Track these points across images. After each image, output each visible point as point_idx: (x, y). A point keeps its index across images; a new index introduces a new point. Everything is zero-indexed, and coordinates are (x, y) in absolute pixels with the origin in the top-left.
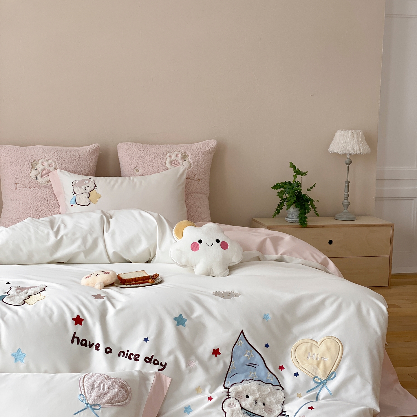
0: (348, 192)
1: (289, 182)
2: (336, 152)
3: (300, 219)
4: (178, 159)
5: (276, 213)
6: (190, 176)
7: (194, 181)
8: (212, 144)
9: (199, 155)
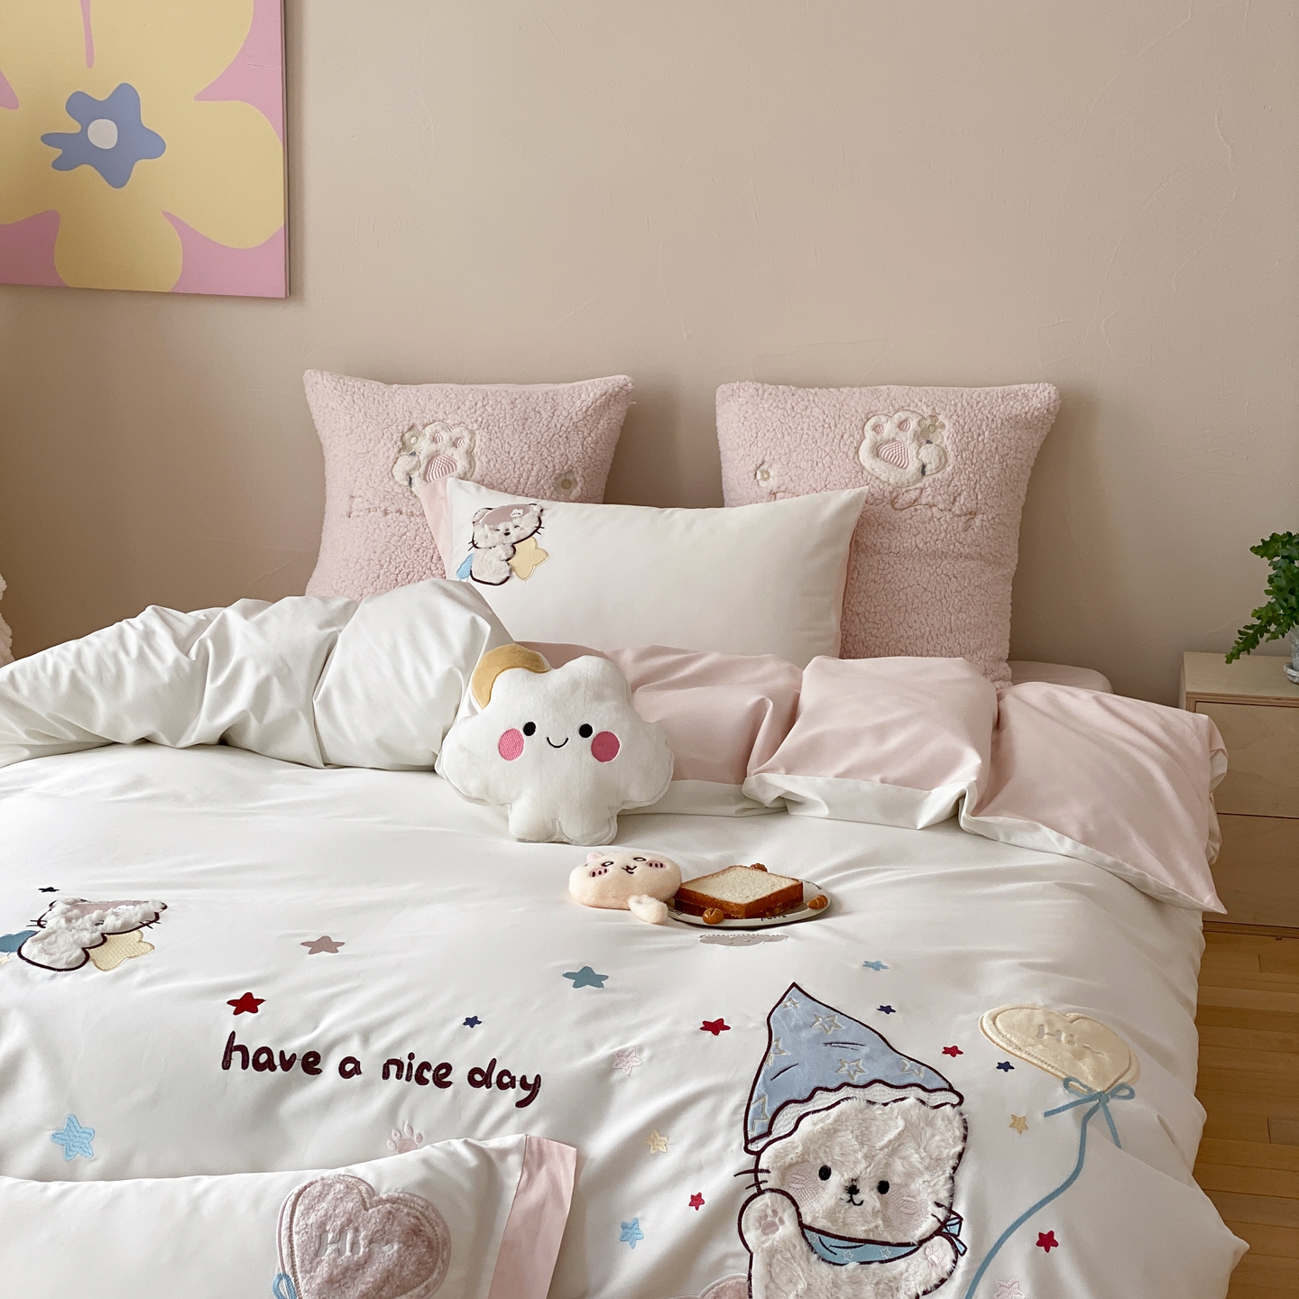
4: (904, 439)
5: (1241, 646)
6: (939, 498)
7: (949, 516)
8: (1040, 396)
9: (984, 427)
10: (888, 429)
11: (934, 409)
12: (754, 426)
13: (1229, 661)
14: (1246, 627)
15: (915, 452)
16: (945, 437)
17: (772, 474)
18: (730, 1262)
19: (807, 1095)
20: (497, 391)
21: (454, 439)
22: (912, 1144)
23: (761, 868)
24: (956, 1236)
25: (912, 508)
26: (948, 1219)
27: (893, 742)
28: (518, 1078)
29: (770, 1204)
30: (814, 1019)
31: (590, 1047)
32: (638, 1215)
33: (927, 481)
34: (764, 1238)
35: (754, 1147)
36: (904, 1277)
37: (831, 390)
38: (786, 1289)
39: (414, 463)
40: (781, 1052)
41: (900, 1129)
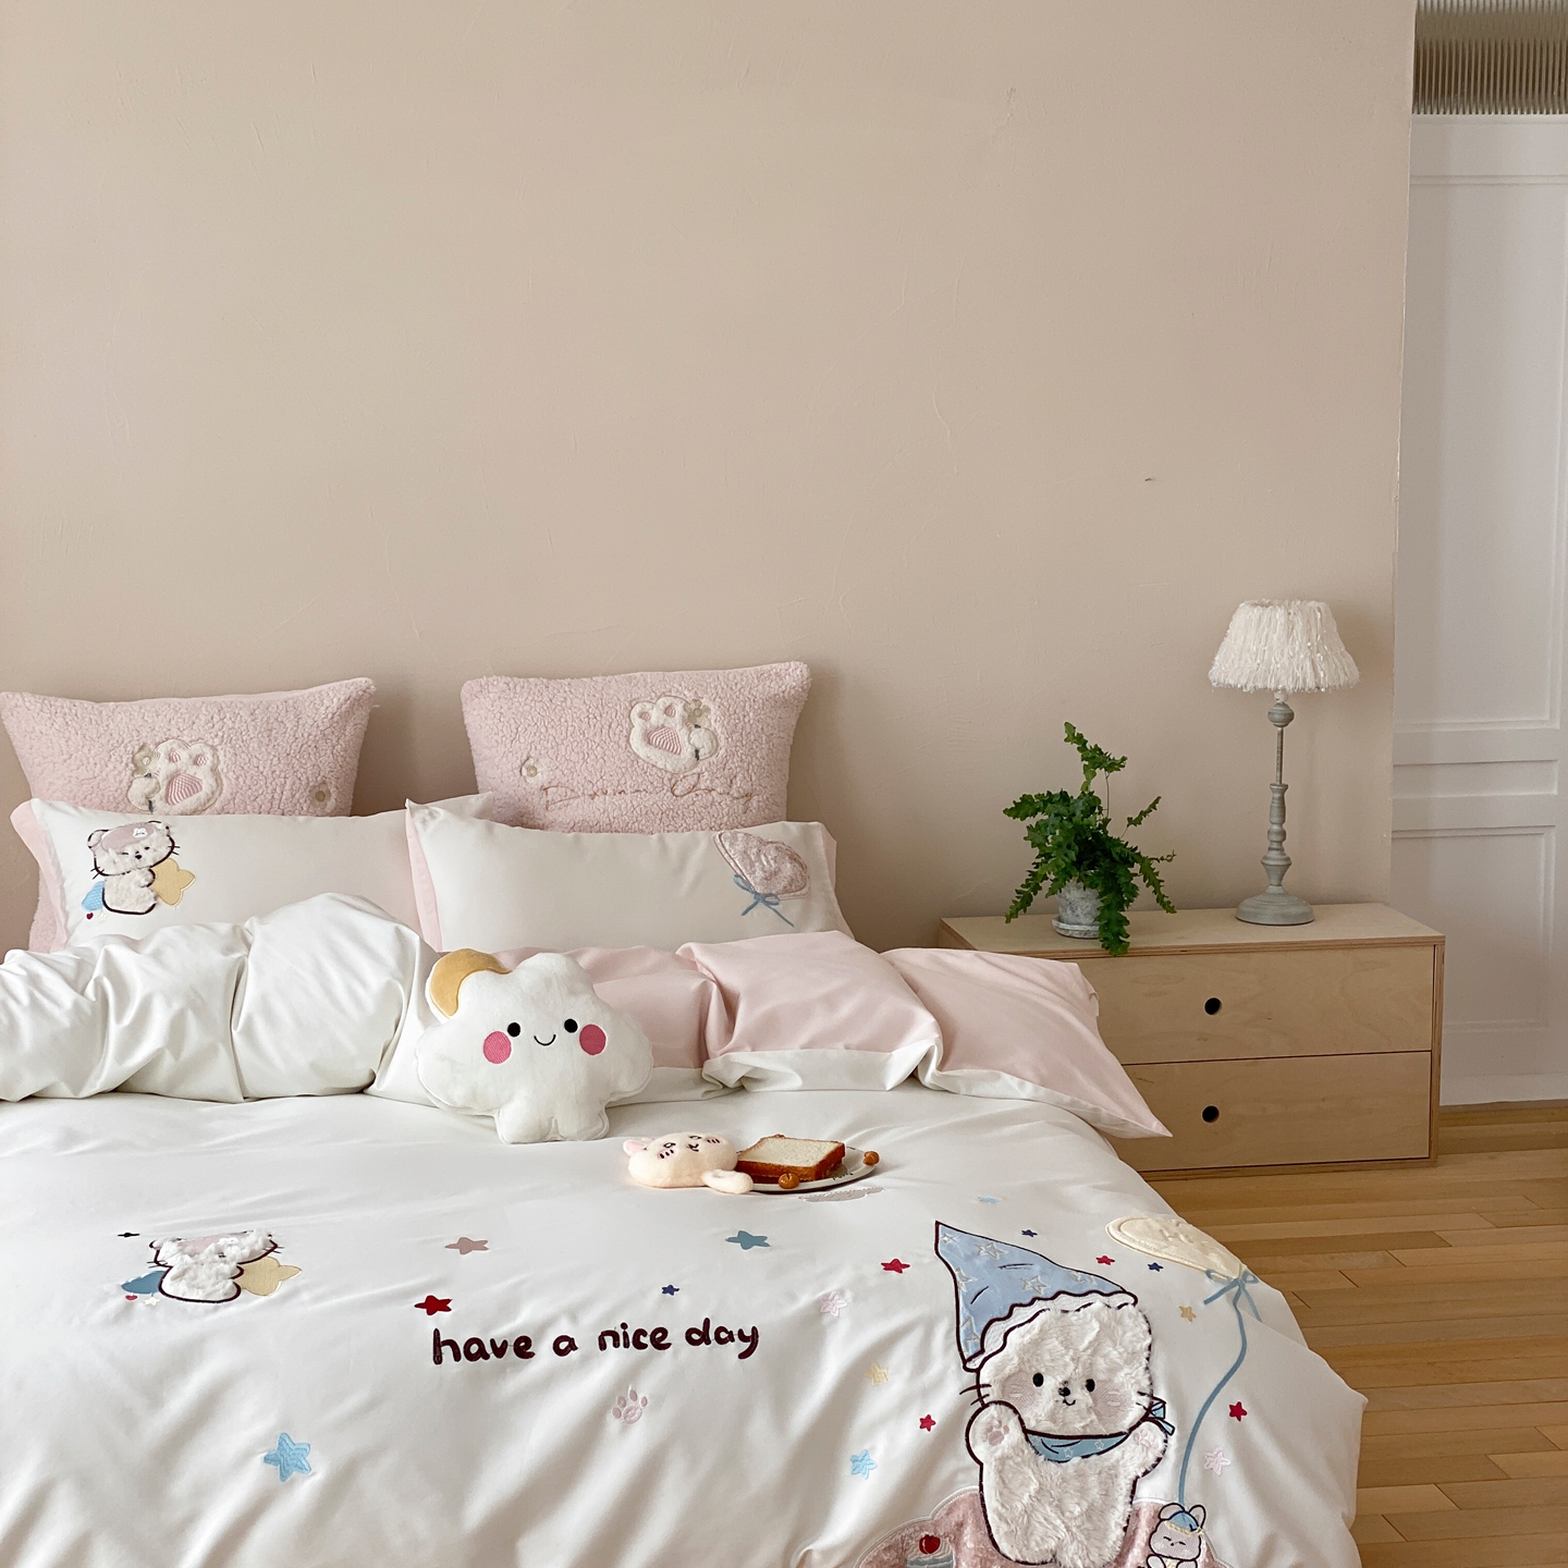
0: (1284, 821)
1: (1064, 795)
2: (1232, 682)
3: (1105, 928)
4: (673, 724)
5: (1019, 906)
6: (717, 781)
7: (729, 799)
8: (793, 675)
9: (747, 708)
10: (656, 716)
11: (696, 693)
12: (512, 721)
13: (1008, 921)
14: (1022, 886)
15: (686, 739)
16: (713, 720)
17: (539, 770)
18: (961, 1477)
19: (1006, 1312)
20: (232, 703)
21: (194, 756)
22: (1109, 1342)
23: (781, 1136)
24: (1162, 1419)
25: (693, 794)
26: (1151, 1405)
27: (846, 1009)
28: (735, 1333)
29: (996, 1416)
30: (978, 1249)
31: (793, 1297)
32: (867, 1447)
33: (703, 765)
34: (994, 1448)
35: (974, 1365)
36: (1121, 1463)
37: (585, 680)
38: (1018, 1492)
39: (153, 785)
40: (967, 1279)
41: (1097, 1330)
